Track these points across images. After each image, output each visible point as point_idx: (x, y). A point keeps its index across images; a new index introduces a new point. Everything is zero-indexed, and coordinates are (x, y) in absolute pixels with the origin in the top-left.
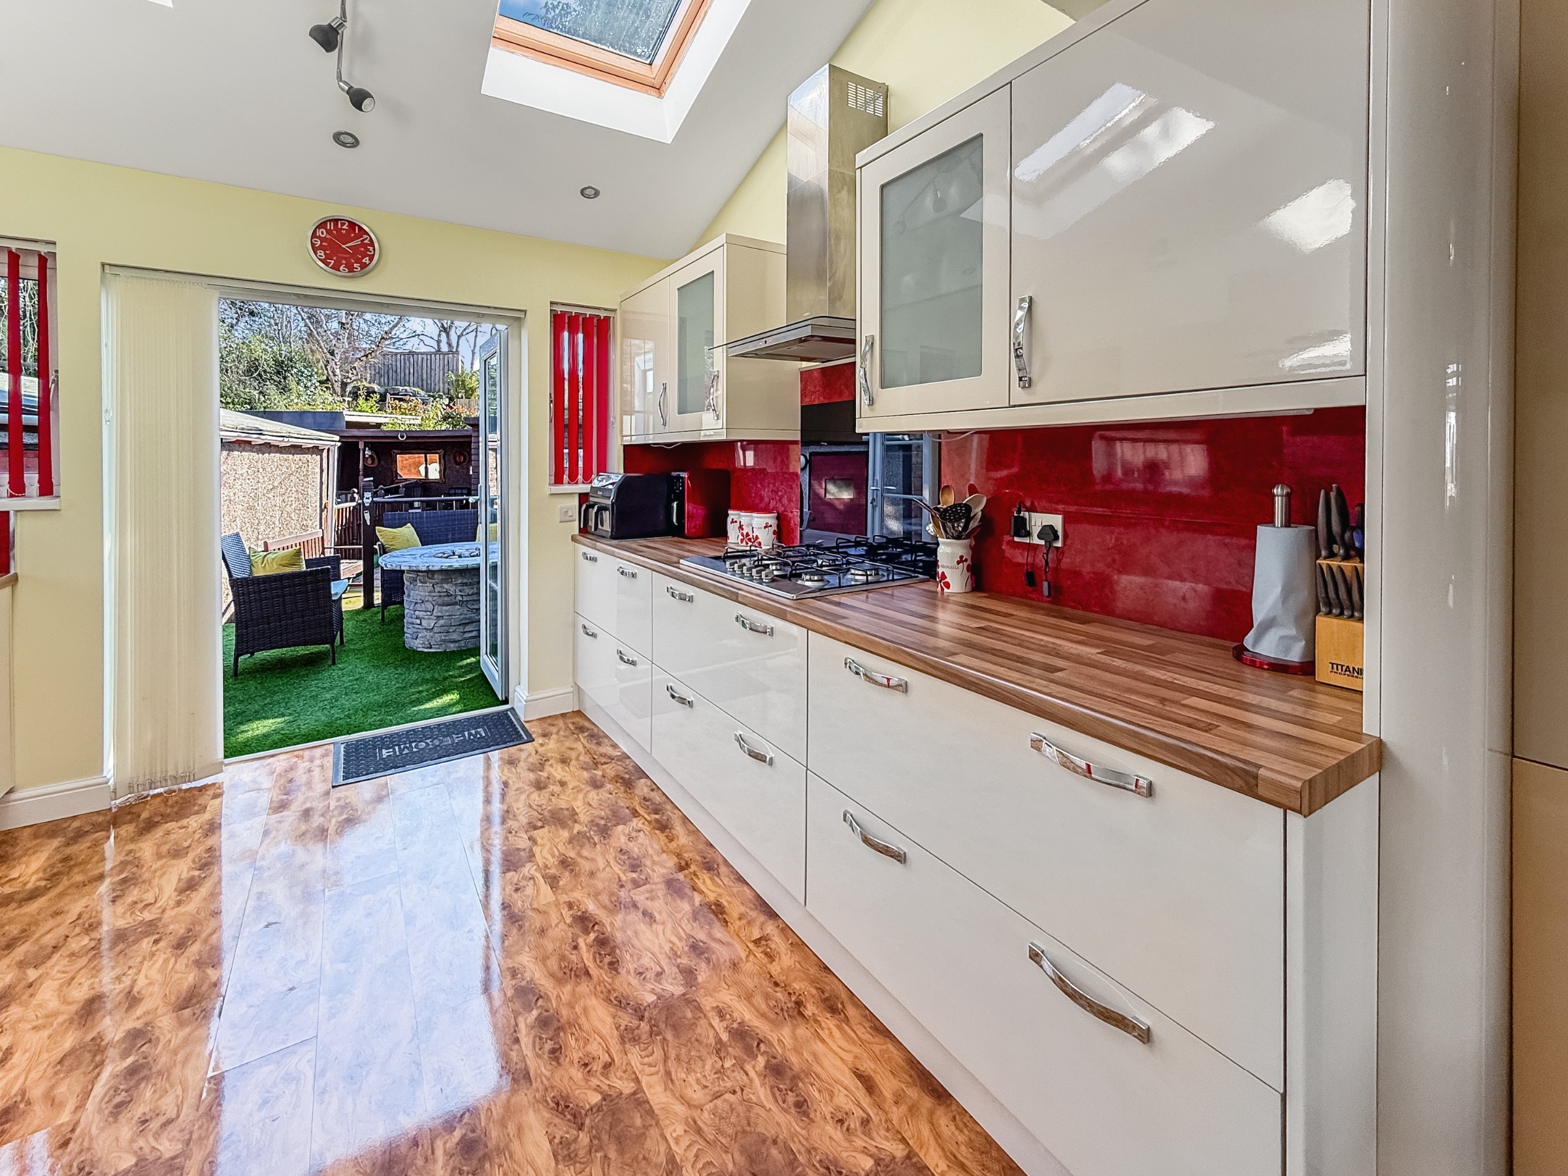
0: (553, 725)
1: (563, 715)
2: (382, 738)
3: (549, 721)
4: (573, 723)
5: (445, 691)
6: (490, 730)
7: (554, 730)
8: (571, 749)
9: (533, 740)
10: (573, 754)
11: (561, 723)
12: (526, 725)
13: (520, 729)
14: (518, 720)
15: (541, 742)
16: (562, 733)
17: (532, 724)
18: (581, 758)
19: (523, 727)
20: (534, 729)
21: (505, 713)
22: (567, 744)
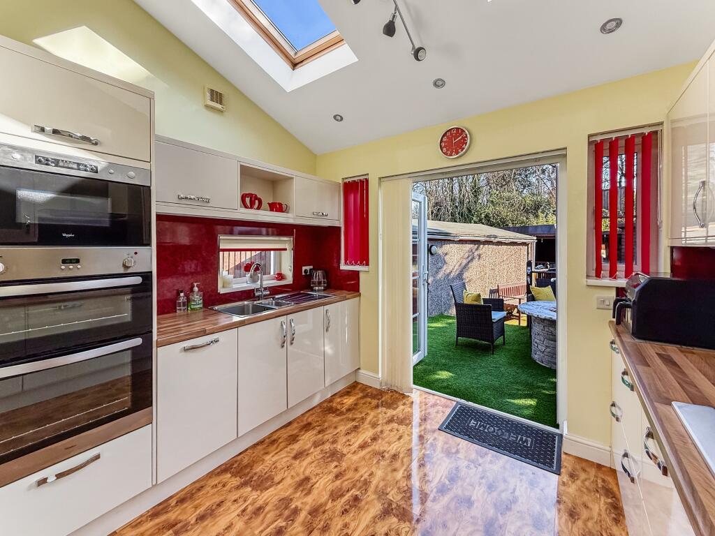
0: (584, 470)
1: (599, 467)
2: (477, 411)
3: (584, 464)
4: (604, 481)
5: (530, 396)
6: (536, 443)
7: (583, 476)
8: (586, 507)
9: (559, 475)
10: (585, 514)
11: (593, 472)
12: (563, 456)
13: (555, 457)
14: (560, 448)
15: (565, 480)
16: (587, 483)
17: (568, 458)
18: (590, 524)
19: (559, 456)
20: (567, 463)
21: (553, 436)
22: (585, 498)
